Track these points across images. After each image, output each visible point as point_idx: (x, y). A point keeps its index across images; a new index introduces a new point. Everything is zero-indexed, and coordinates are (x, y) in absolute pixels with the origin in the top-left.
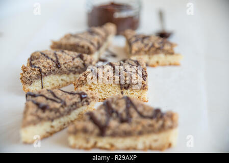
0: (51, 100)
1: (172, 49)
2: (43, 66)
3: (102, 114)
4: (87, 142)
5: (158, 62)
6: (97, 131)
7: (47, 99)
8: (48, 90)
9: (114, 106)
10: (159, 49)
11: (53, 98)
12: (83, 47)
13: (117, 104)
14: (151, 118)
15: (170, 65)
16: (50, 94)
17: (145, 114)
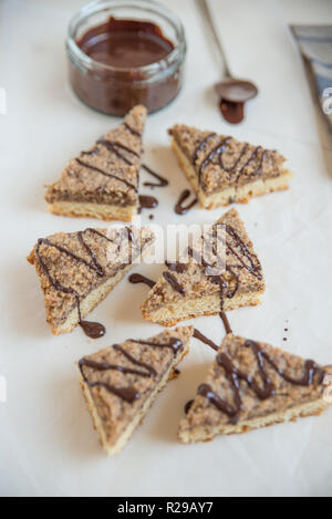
0: (132, 372)
1: (277, 169)
2: (78, 284)
3: (223, 385)
4: (207, 432)
5: (250, 193)
6: (225, 419)
7: (125, 371)
8: (116, 347)
9: (236, 364)
10: (252, 174)
11: (132, 367)
12: (113, 194)
13: (241, 359)
14: (304, 383)
15: (272, 191)
16: (123, 358)
17: (292, 375)
